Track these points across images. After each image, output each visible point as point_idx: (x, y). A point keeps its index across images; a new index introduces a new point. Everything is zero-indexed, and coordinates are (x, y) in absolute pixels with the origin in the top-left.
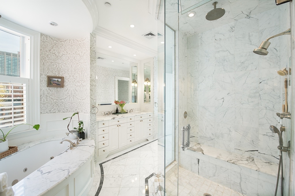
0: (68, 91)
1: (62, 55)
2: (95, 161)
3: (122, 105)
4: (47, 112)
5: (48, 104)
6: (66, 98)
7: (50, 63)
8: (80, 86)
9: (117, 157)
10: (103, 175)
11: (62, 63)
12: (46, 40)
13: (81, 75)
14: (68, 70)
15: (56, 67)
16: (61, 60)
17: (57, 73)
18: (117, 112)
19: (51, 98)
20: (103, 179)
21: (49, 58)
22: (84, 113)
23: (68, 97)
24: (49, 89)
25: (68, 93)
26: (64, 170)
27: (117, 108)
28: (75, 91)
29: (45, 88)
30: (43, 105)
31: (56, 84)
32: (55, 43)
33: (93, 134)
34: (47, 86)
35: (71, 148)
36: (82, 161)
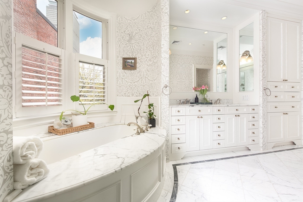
0: (140, 72)
1: (135, 35)
2: (167, 159)
3: (203, 92)
4: (122, 95)
5: (123, 87)
6: (139, 80)
7: (125, 44)
8: (152, 65)
9: (197, 162)
10: (177, 182)
11: (135, 43)
12: (122, 22)
13: (153, 52)
14: (140, 49)
15: (130, 48)
16: (135, 40)
17: (131, 55)
18: (196, 101)
19: (126, 81)
20: (177, 190)
21: (124, 39)
22: (156, 96)
23: (141, 79)
24: (124, 72)
25: (140, 75)
26: (119, 158)
27: (197, 96)
28: (147, 71)
29: (121, 70)
30: (119, 88)
31: (130, 65)
32: (129, 23)
33: (165, 123)
34: (123, 69)
35: (138, 133)
36: (145, 151)
